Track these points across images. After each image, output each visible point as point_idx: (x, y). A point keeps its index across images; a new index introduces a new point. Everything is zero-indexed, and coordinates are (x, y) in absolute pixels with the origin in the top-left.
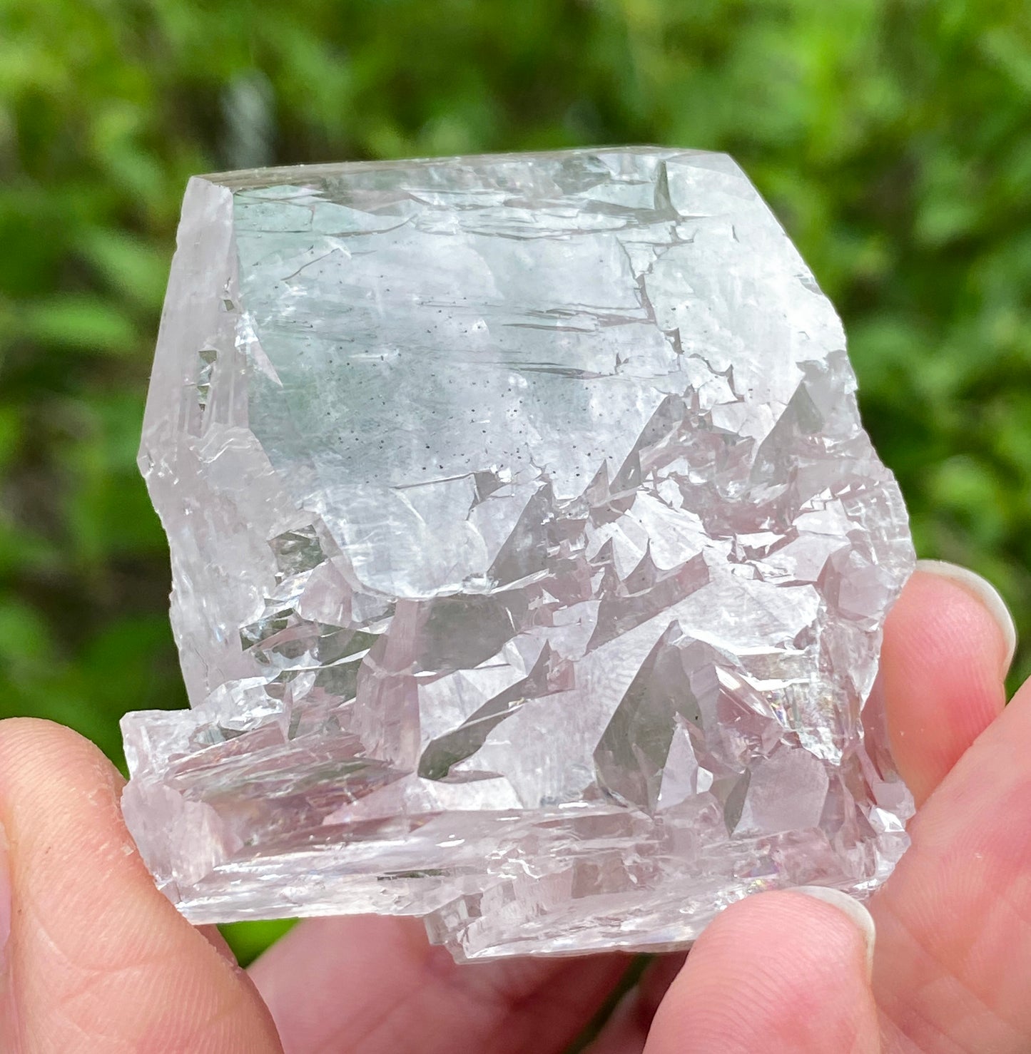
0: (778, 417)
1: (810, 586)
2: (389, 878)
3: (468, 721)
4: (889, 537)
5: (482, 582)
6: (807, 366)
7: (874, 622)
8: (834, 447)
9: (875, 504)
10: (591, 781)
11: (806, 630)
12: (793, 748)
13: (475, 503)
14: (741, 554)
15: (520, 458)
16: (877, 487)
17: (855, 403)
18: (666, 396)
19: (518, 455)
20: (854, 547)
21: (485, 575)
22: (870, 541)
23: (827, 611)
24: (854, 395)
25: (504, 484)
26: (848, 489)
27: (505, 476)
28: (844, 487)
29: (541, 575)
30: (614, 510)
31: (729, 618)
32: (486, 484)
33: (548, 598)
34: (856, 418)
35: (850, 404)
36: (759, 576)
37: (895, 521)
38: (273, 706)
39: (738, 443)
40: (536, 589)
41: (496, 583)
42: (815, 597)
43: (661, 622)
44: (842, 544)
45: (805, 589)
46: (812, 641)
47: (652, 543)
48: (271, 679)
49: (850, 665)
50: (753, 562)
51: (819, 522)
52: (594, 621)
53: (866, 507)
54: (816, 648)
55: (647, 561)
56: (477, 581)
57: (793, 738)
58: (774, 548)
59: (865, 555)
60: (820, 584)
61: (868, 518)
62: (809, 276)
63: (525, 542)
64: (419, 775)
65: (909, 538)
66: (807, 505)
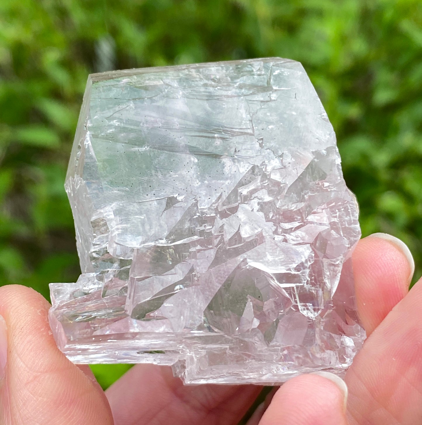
0: (299, 175)
1: (309, 245)
2: (141, 353)
3: (153, 297)
4: (349, 225)
5: (164, 241)
6: (317, 154)
7: (338, 260)
8: (329, 186)
9: (344, 211)
10: (201, 322)
11: (302, 264)
12: (296, 311)
13: (165, 210)
14: (280, 230)
15: (187, 191)
16: (346, 203)
17: (341, 168)
18: (252, 166)
19: (186, 190)
20: (332, 228)
21: (164, 239)
22: (340, 226)
23: (315, 256)
24: (340, 165)
25: (179, 201)
26: (334, 204)
27: (180, 198)
28: (332, 203)
29: (196, 238)
30: (227, 212)
31: (269, 258)
32: (171, 202)
33: (199, 247)
34: (340, 174)
35: (338, 169)
36: (285, 240)
37: (352, 218)
38: (99, 284)
39: (282, 185)
41: (170, 242)
42: (310, 250)
43: (240, 258)
44: (327, 228)
45: (305, 246)
46: (305, 268)
47: (241, 226)
48: (98, 273)
49: (325, 278)
50: (285, 234)
51: (319, 218)
52: (213, 257)
53: (339, 211)
54: (307, 271)
55: (238, 233)
56: (161, 241)
57: (296, 307)
58: (298, 228)
59: (338, 232)
60: (313, 245)
61: (340, 217)
62: (325, 114)
63: (187, 225)
64: (132, 317)
65: (358, 226)
66: (315, 210)
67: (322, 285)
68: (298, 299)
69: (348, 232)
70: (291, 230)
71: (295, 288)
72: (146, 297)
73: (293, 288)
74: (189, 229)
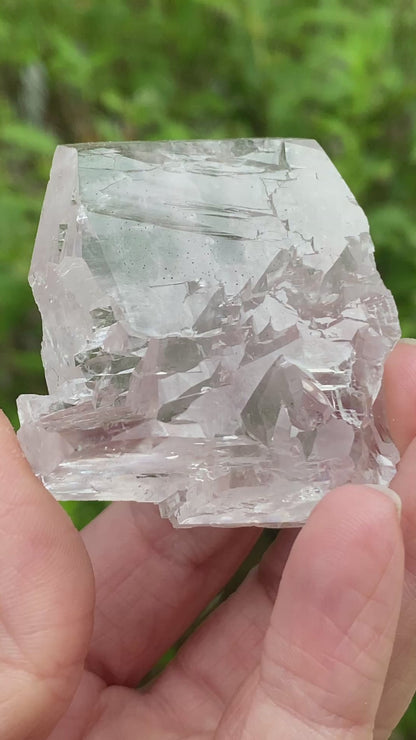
0: (335, 262)
1: (349, 342)
2: (142, 477)
3: (180, 397)
4: (388, 322)
5: (190, 331)
6: (351, 240)
7: (380, 361)
8: (363, 278)
9: (382, 306)
10: (239, 427)
11: (345, 362)
12: (338, 419)
13: (187, 296)
14: (315, 326)
15: (210, 275)
16: (383, 298)
17: (374, 258)
18: (281, 250)
20: (370, 325)
21: (191, 328)
22: (379, 324)
23: (356, 354)
24: (373, 254)
25: (201, 287)
26: (369, 299)
27: (202, 283)
28: (367, 298)
29: (218, 332)
30: (254, 303)
31: (308, 355)
32: (193, 287)
33: (221, 343)
34: (374, 265)
35: (371, 258)
36: (323, 336)
38: (89, 393)
39: (315, 273)
40: (216, 339)
41: (197, 332)
42: (351, 348)
43: (275, 355)
44: (364, 324)
45: (346, 344)
46: (348, 367)
47: (272, 319)
48: (89, 379)
49: (367, 382)
50: (321, 330)
51: (354, 314)
52: (243, 354)
53: (377, 307)
54: (350, 371)
55: (269, 326)
56: (187, 331)
57: (338, 414)
58: (332, 324)
59: (376, 329)
60: (353, 342)
61: (378, 312)
62: (353, 197)
63: (211, 315)
64: (158, 419)
65: (398, 323)
66: (349, 305)
67: (365, 389)
68: (340, 404)
69: (388, 331)
70: (325, 327)
71: (337, 392)
72: (172, 397)
73: (334, 391)
74: (214, 321)
